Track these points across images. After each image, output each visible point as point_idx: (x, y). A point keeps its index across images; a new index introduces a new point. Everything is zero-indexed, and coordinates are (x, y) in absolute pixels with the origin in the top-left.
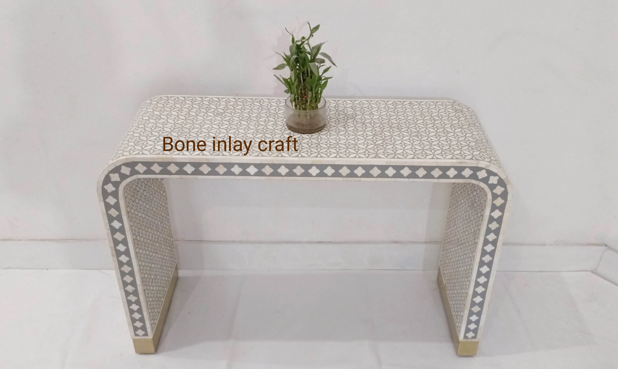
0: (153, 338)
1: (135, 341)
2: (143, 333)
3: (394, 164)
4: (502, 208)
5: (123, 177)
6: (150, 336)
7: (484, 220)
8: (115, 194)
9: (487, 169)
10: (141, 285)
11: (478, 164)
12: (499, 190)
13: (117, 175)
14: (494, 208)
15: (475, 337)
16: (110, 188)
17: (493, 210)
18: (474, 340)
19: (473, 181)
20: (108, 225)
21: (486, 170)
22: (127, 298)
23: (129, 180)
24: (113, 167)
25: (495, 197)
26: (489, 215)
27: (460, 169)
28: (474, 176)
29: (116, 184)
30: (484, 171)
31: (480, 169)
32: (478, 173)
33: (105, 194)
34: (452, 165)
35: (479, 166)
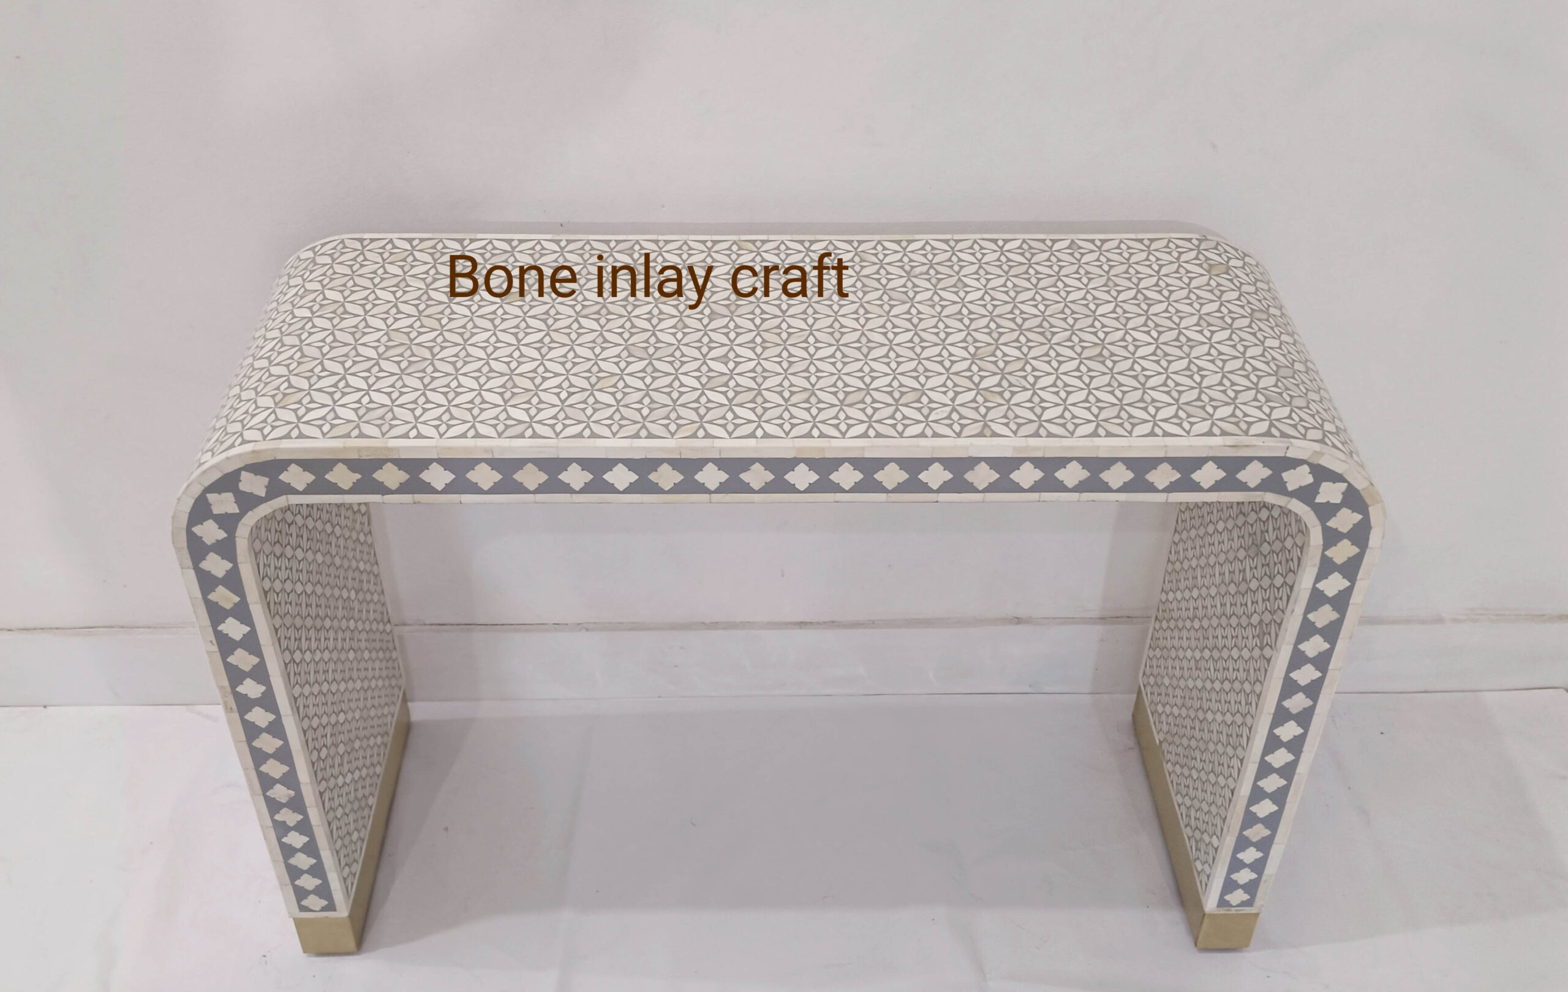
0: (351, 916)
1: (298, 923)
2: (324, 903)
3: (1039, 454)
4: (1351, 569)
5: (247, 502)
6: (343, 911)
7: (1296, 601)
8: (226, 549)
9: (1315, 463)
10: (311, 783)
11: (1288, 448)
12: (1345, 520)
13: (229, 497)
14: (1327, 568)
15: (1249, 903)
16: (210, 532)
17: (1322, 575)
18: (1247, 910)
19: (1270, 498)
20: (210, 630)
21: (1310, 465)
22: (272, 817)
23: (264, 510)
24: (216, 475)
25: (1331, 537)
26: (1310, 586)
27: (1232, 465)
28: (1274, 484)
29: (228, 522)
30: (1305, 468)
31: (1293, 463)
32: (1286, 476)
33: (197, 549)
34: (1210, 455)
35: (1291, 454)
